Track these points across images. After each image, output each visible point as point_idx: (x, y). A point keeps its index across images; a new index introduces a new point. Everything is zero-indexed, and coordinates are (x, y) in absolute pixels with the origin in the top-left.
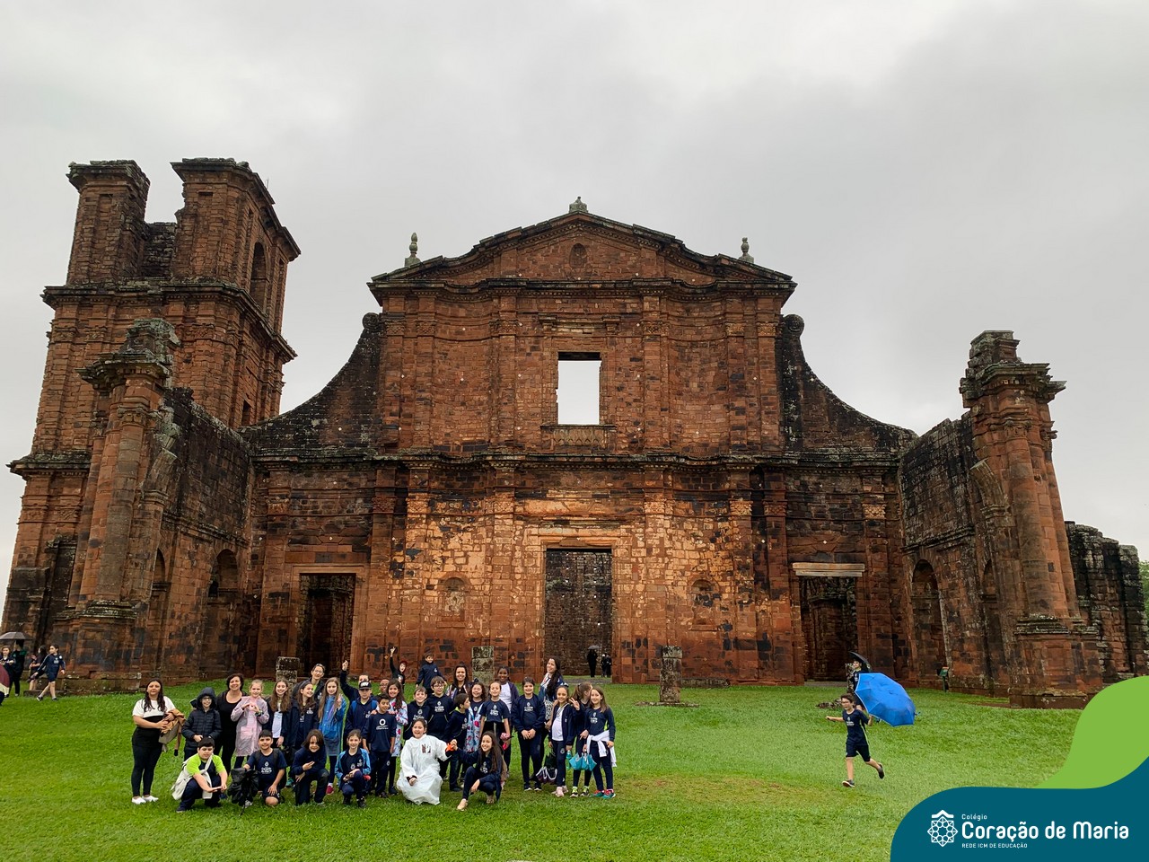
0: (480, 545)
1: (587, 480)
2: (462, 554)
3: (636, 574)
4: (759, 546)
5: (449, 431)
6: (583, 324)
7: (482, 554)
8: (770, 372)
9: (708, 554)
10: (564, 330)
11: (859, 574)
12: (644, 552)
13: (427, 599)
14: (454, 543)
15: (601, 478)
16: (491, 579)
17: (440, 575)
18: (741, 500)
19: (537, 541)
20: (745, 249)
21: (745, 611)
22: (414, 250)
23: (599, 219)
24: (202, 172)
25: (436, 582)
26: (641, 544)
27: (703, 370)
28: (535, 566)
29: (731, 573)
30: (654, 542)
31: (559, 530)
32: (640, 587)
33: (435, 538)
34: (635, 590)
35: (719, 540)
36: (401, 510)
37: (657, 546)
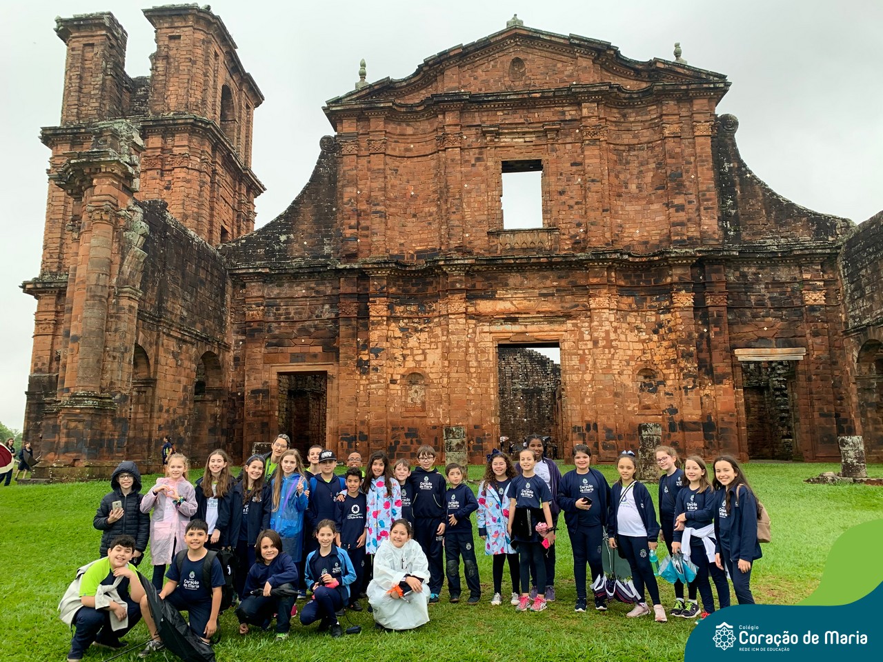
0: (436, 343)
1: (534, 280)
2: (420, 352)
3: (583, 365)
4: (701, 335)
5: (402, 241)
6: (524, 133)
7: (439, 351)
8: (708, 169)
9: (651, 345)
10: (506, 140)
11: (801, 358)
12: (590, 345)
13: (392, 392)
14: (413, 342)
15: (547, 278)
16: (449, 373)
17: (402, 370)
18: (684, 292)
19: (489, 337)
20: (677, 54)
21: (689, 396)
22: (363, 75)
23: (536, 31)
24: (170, 16)
25: (399, 377)
26: (587, 337)
27: (641, 171)
28: (488, 360)
29: (675, 361)
30: (600, 334)
31: (509, 327)
32: (588, 377)
33: (395, 338)
34: (582, 380)
35: (662, 331)
36: (364, 314)
37: (604, 339)
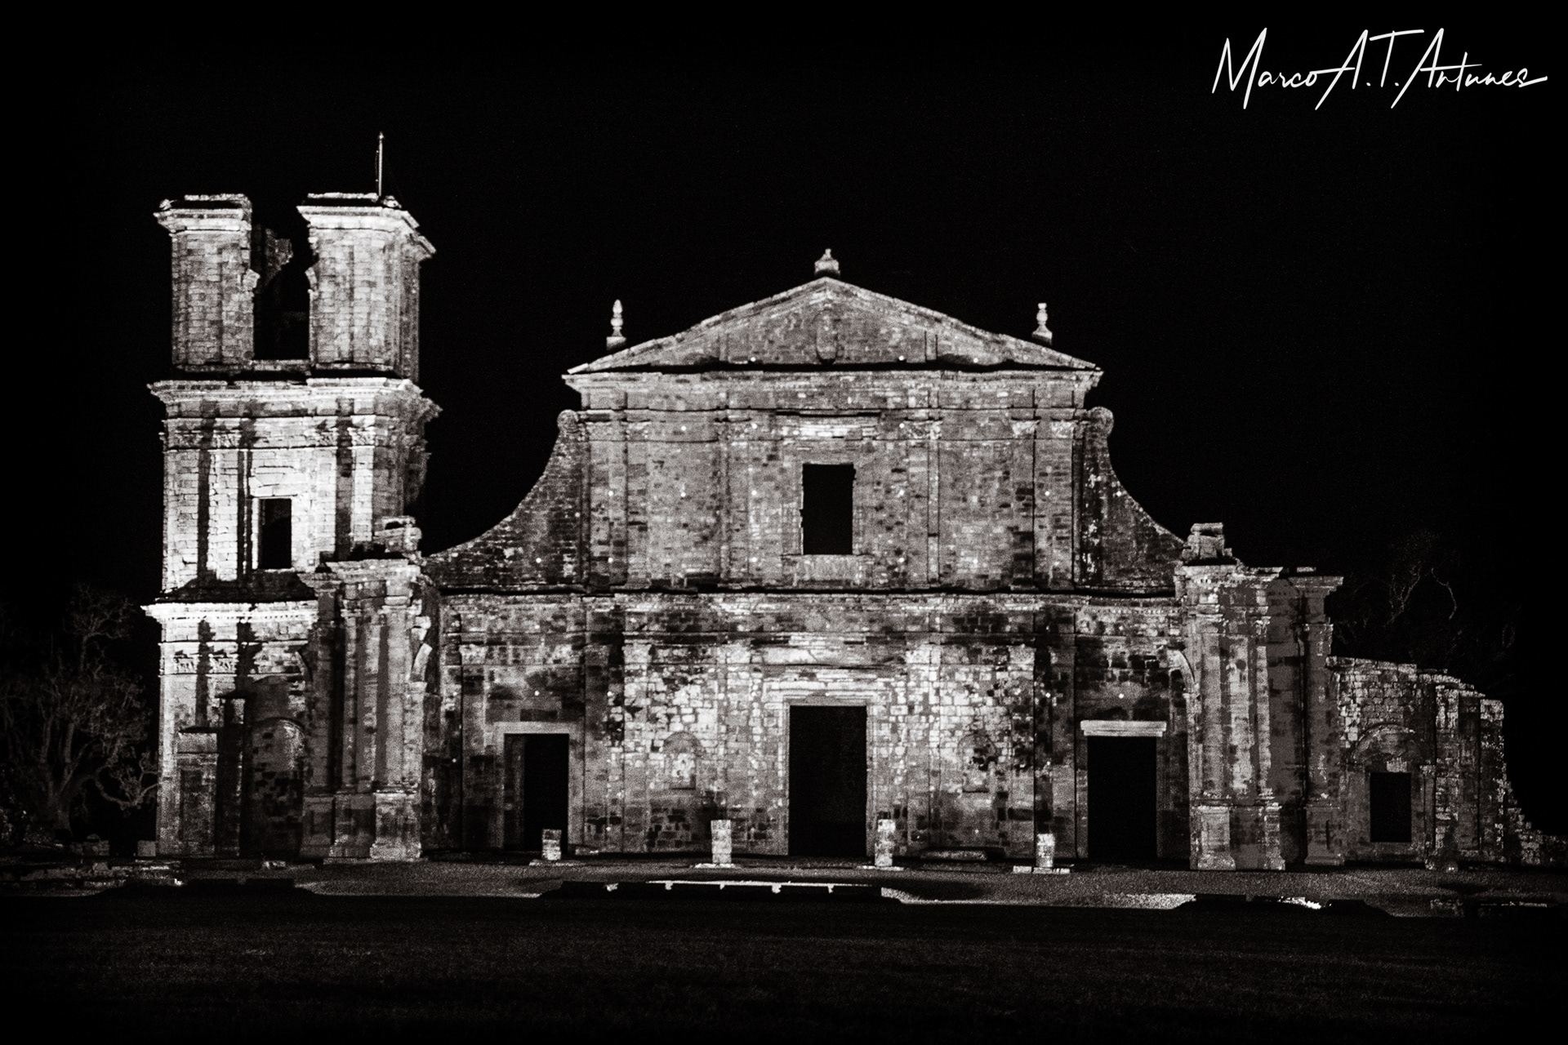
0: (711, 702)
1: (839, 623)
2: (690, 711)
3: (895, 736)
4: (1043, 700)
5: (668, 561)
6: (833, 426)
7: (715, 712)
8: (1066, 486)
9: (984, 711)
10: (808, 433)
11: (1160, 734)
12: (905, 710)
13: (652, 763)
14: (680, 697)
15: (855, 621)
16: (726, 742)
17: (666, 735)
18: (1023, 646)
19: (780, 696)
21: (1021, 777)
25: (661, 743)
26: (901, 699)
27: (985, 480)
28: (776, 726)
29: (1009, 733)
30: (916, 697)
31: (804, 684)
32: (900, 751)
33: (658, 693)
34: (893, 754)
35: (999, 693)
36: (617, 658)
37: (921, 703)
